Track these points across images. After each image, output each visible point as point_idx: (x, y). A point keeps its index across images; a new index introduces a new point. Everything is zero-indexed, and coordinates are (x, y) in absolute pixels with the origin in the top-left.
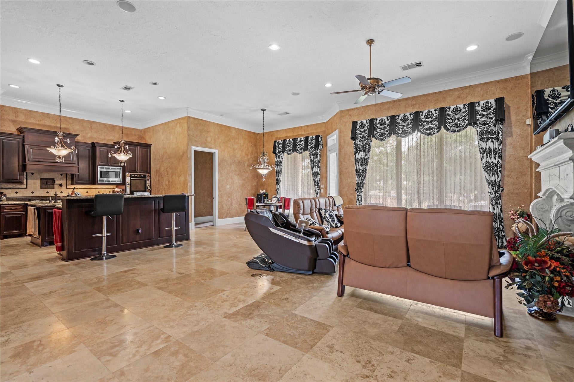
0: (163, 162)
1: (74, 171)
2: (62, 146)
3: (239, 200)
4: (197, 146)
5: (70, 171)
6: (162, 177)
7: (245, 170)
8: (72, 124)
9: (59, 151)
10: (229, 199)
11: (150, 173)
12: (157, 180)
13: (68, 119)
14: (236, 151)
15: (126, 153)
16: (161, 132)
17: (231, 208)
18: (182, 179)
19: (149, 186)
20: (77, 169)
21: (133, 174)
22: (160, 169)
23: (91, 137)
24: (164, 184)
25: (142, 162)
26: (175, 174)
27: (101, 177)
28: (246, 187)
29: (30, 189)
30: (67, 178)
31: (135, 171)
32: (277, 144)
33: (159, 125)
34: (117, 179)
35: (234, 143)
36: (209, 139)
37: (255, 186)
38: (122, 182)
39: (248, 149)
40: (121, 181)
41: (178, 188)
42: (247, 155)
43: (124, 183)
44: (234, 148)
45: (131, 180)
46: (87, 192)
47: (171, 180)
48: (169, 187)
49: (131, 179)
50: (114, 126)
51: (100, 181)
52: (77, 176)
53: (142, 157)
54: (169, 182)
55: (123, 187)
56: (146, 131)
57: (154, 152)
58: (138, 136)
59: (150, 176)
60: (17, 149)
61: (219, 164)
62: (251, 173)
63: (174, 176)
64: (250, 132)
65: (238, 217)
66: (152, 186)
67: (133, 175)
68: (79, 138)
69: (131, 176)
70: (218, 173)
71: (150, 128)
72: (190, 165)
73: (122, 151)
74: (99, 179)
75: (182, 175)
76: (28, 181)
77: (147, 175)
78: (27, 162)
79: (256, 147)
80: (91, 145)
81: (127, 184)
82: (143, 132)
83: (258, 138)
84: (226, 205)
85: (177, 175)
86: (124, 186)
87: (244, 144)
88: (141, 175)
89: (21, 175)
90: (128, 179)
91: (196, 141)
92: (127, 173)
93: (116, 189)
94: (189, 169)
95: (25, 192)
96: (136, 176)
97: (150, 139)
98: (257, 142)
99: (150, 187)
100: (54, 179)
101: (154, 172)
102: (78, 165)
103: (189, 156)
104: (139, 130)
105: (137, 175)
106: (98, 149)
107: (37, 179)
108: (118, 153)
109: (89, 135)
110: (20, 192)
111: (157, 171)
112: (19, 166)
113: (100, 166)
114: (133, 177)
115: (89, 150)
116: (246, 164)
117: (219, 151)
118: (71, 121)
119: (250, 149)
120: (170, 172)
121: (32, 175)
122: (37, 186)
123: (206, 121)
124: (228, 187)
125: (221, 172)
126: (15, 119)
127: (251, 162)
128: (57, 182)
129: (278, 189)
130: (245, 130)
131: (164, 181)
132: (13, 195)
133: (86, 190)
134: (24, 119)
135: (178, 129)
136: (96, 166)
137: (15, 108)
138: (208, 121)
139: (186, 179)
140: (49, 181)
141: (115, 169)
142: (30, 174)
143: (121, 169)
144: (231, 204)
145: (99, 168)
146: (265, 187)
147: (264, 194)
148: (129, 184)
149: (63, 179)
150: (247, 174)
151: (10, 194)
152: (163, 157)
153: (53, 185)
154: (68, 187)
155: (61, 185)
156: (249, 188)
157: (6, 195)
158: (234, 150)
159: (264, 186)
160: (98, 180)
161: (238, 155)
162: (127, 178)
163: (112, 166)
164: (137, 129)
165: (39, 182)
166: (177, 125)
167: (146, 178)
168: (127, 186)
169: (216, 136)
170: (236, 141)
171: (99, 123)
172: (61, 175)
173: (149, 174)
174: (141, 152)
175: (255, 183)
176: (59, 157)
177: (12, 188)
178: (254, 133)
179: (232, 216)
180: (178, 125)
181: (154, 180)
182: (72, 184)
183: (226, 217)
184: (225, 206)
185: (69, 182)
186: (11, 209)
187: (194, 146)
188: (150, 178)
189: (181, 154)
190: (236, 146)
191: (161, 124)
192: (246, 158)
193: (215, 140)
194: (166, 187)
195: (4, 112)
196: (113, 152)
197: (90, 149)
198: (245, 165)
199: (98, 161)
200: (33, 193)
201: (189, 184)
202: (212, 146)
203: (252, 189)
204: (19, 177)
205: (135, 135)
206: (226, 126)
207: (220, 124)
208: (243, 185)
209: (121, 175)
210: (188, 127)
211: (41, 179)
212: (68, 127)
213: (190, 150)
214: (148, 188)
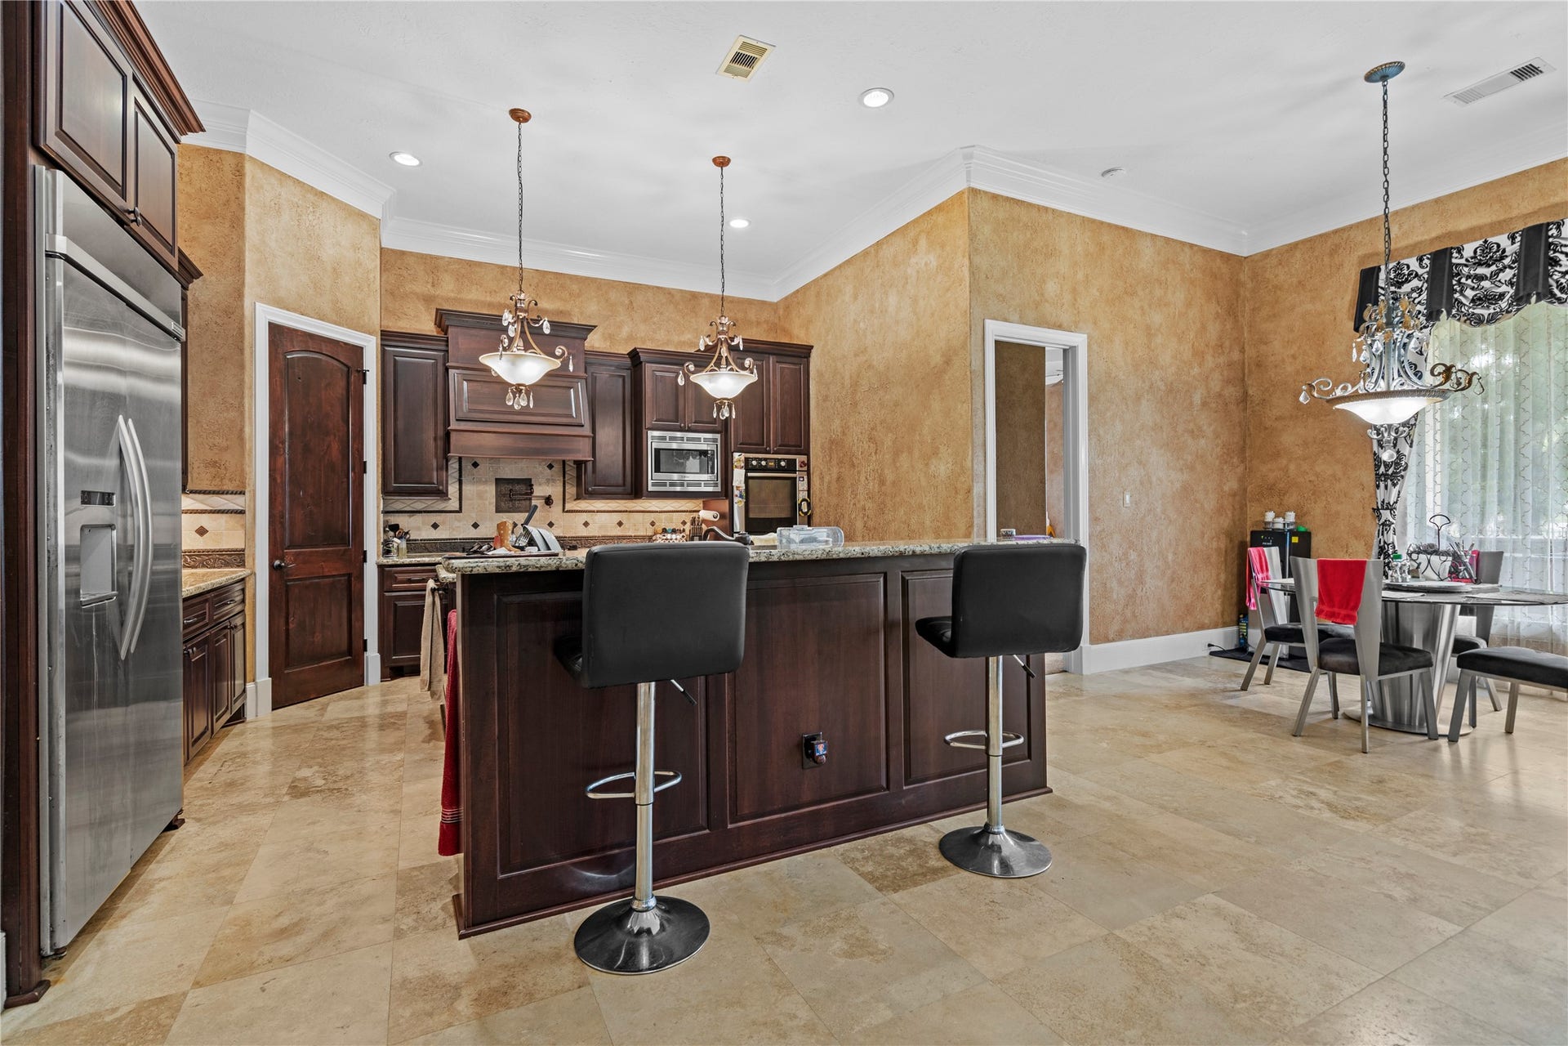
0: (855, 404)
1: (578, 451)
2: (527, 347)
3: (1170, 557)
4: (1006, 320)
5: (569, 451)
6: (853, 465)
7: (1191, 426)
8: (579, 296)
9: (513, 364)
10: (1133, 556)
11: (808, 454)
12: (835, 476)
13: (568, 282)
14: (1159, 340)
15: (735, 367)
16: (849, 290)
17: (1139, 592)
18: (942, 468)
19: (804, 500)
20: (588, 443)
21: (755, 459)
22: (844, 433)
23: (630, 338)
24: (861, 489)
25: (783, 411)
26: (910, 451)
27: (657, 469)
28: (1196, 501)
29: (469, 515)
30: (564, 477)
31: (760, 446)
32: (1382, 283)
33: (840, 267)
34: (705, 477)
35: (1150, 306)
36: (1051, 287)
37: (1234, 495)
38: (719, 489)
39: (1204, 327)
40: (716, 485)
41: (921, 507)
42: (1199, 355)
43: (727, 491)
44: (1148, 328)
45: (747, 479)
46: (620, 524)
47: (890, 476)
48: (883, 503)
49: (749, 474)
50: (694, 296)
51: (653, 485)
52: (590, 466)
53: (782, 395)
54: (882, 482)
55: (724, 505)
56: (791, 303)
57: (820, 374)
58: (765, 326)
59: (808, 465)
60: (431, 385)
61: (1092, 399)
62: (1218, 437)
63: (904, 457)
64: (1211, 250)
65: (1167, 633)
66: (815, 500)
67: (754, 463)
68: (594, 342)
69: (748, 467)
70: (1090, 444)
71: (806, 288)
72: (979, 405)
73: (724, 361)
74: (652, 479)
75: (942, 449)
76: (464, 487)
77: (799, 459)
78: (453, 425)
79: (1236, 321)
80: (628, 362)
81: (736, 492)
82: (781, 312)
83: (1244, 277)
84: (1120, 582)
85: (916, 454)
86: (727, 501)
87: (1189, 305)
88: (780, 460)
89: (442, 469)
90: (739, 476)
91: (1001, 298)
92: (736, 455)
93: (705, 514)
94: (978, 420)
95: (457, 524)
96: (763, 463)
97: (807, 329)
98: (1238, 296)
99: (809, 505)
100: (530, 480)
101: (822, 447)
102: (594, 430)
103: (976, 365)
104: (770, 304)
105: (765, 459)
106: (649, 369)
107: (486, 482)
108: (709, 368)
109: (625, 331)
110: (444, 523)
111: (832, 442)
112: (435, 439)
113: (657, 433)
114: (754, 470)
115: (624, 377)
116: (1197, 399)
117: (1090, 338)
118: (575, 287)
119: (1213, 330)
120: (888, 442)
121: (475, 470)
122: (487, 502)
123: (1039, 208)
124: (1128, 497)
125: (1101, 432)
126: (432, 291)
127: (1217, 389)
128: (540, 490)
129: (1390, 508)
130: (1192, 246)
131: (863, 479)
132: (428, 534)
133: (617, 517)
134: (453, 291)
135: (925, 259)
136: (644, 431)
137: (431, 257)
138: (1046, 209)
139: (962, 467)
140: (517, 487)
141: (699, 439)
142: (470, 467)
143: (715, 440)
144: (1140, 578)
145: (654, 439)
146: (1292, 499)
147: (1293, 533)
148: (741, 496)
149: (554, 481)
150: (1203, 442)
151: (418, 529)
152: (855, 385)
153: (528, 502)
154: (568, 507)
155: (548, 501)
156: (1210, 504)
157: (407, 533)
158: (1149, 332)
159: (1282, 493)
160: (650, 482)
161: (1166, 358)
162: (736, 471)
163: (690, 430)
164: (763, 303)
165: (490, 491)
166: (915, 242)
167: (795, 471)
168: (736, 500)
169: (1080, 276)
170: (1158, 292)
171: (653, 287)
172: (550, 467)
173: (804, 458)
174: (778, 377)
175: (1232, 485)
176: (518, 389)
177: (425, 512)
178: (1227, 257)
179: (1144, 634)
180: (923, 243)
181: (822, 479)
182: (578, 497)
183: (1120, 636)
184: (1115, 584)
185: (571, 490)
186: (410, 581)
187: (994, 319)
188: (808, 472)
189: (937, 359)
190: (1157, 318)
191: (848, 262)
192: (1196, 370)
193: (1074, 291)
194: (869, 505)
195: (404, 273)
196: (692, 368)
197: (626, 373)
198: (1191, 403)
199: (649, 418)
200: (475, 526)
201: (977, 489)
202: (1065, 318)
203: (1220, 510)
204: (435, 474)
205: (758, 323)
206: (1117, 227)
207: (1093, 221)
208: (1186, 490)
209: (718, 463)
210: (972, 236)
211: (498, 481)
212: (568, 307)
213: (980, 336)
214: (800, 510)
